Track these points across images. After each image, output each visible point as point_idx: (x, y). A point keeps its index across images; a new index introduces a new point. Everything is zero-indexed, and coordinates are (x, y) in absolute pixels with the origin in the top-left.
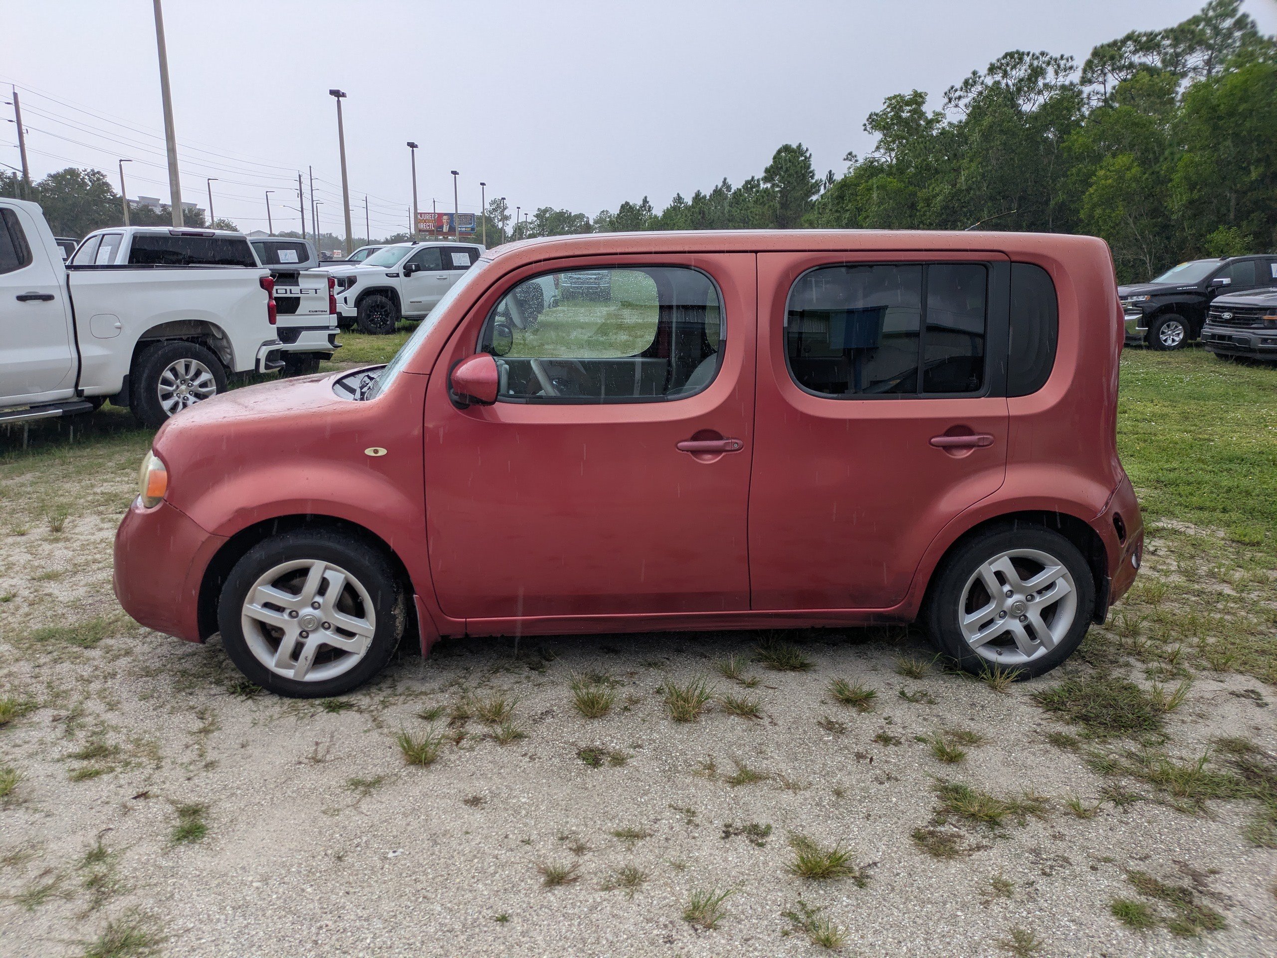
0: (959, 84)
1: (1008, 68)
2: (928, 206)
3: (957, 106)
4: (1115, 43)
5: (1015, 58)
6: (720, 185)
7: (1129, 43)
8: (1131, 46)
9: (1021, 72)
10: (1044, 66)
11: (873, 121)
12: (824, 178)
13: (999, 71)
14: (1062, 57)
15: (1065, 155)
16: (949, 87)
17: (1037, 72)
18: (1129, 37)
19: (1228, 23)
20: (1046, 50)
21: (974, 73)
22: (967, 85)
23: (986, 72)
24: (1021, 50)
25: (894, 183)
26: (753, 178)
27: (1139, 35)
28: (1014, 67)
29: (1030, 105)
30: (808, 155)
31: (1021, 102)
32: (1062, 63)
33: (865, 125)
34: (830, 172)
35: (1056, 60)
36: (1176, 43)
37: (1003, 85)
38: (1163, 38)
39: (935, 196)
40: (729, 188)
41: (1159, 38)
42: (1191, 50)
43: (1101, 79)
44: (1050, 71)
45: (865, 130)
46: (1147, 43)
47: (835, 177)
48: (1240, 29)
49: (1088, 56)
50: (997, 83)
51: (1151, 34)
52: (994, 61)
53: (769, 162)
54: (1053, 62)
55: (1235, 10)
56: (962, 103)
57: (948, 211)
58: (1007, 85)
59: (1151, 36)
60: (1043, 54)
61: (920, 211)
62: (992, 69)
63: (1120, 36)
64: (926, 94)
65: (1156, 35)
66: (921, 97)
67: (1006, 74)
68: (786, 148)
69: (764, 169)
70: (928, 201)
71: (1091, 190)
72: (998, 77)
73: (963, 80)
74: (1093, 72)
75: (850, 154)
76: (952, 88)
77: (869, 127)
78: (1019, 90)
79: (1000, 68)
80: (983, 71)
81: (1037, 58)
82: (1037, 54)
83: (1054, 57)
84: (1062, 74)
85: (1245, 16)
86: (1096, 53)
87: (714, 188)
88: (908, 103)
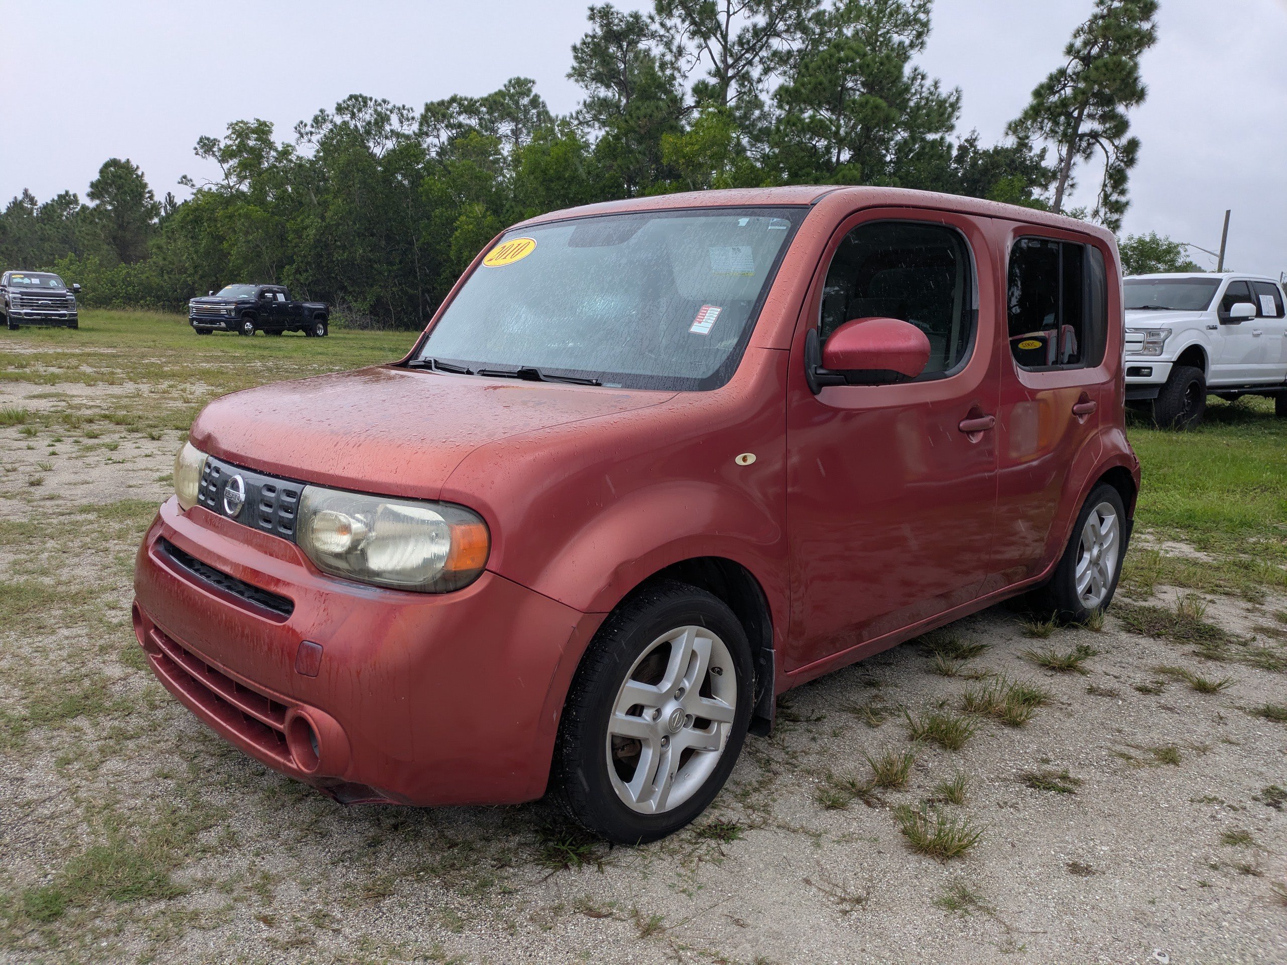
0: (309, 121)
1: (355, 110)
2: (300, 237)
3: (310, 141)
4: (442, 103)
5: (358, 102)
6: (20, 197)
7: (455, 105)
8: (455, 108)
9: (368, 115)
10: (388, 113)
11: (205, 144)
12: (163, 201)
13: (346, 112)
14: (404, 106)
15: (424, 198)
16: (298, 122)
17: (382, 119)
18: (453, 100)
19: (525, 101)
20: (387, 99)
21: (322, 111)
22: (319, 121)
23: (334, 111)
24: (364, 95)
25: (258, 212)
26: (67, 192)
27: (461, 99)
28: (360, 110)
29: (380, 148)
30: (140, 173)
31: (371, 144)
32: (405, 112)
33: (196, 149)
34: (169, 194)
35: (399, 109)
36: (491, 111)
37: (352, 127)
38: (481, 105)
39: (306, 228)
40: (32, 201)
41: (478, 104)
42: (502, 118)
43: (435, 133)
44: (394, 118)
45: (197, 154)
46: (470, 108)
47: (175, 200)
48: (534, 108)
49: (422, 111)
50: (345, 123)
51: (471, 100)
52: (340, 101)
53: (96, 177)
54: (396, 110)
55: (529, 90)
56: (315, 138)
57: (321, 244)
58: (356, 126)
59: (472, 102)
60: (384, 101)
61: (291, 242)
62: (340, 109)
63: (447, 98)
64: (272, 124)
65: (476, 102)
66: (266, 126)
67: (353, 116)
68: (114, 163)
69: (89, 184)
70: (298, 233)
71: (457, 233)
72: (347, 117)
73: (312, 117)
74: (429, 126)
75: (185, 177)
76: (302, 123)
77: (201, 151)
78: (368, 133)
79: (347, 109)
80: (331, 110)
81: (380, 105)
82: (379, 101)
83: (397, 105)
84: (406, 123)
85: (536, 97)
86: (429, 108)
87: (12, 200)
88: (254, 131)
